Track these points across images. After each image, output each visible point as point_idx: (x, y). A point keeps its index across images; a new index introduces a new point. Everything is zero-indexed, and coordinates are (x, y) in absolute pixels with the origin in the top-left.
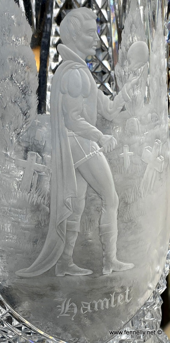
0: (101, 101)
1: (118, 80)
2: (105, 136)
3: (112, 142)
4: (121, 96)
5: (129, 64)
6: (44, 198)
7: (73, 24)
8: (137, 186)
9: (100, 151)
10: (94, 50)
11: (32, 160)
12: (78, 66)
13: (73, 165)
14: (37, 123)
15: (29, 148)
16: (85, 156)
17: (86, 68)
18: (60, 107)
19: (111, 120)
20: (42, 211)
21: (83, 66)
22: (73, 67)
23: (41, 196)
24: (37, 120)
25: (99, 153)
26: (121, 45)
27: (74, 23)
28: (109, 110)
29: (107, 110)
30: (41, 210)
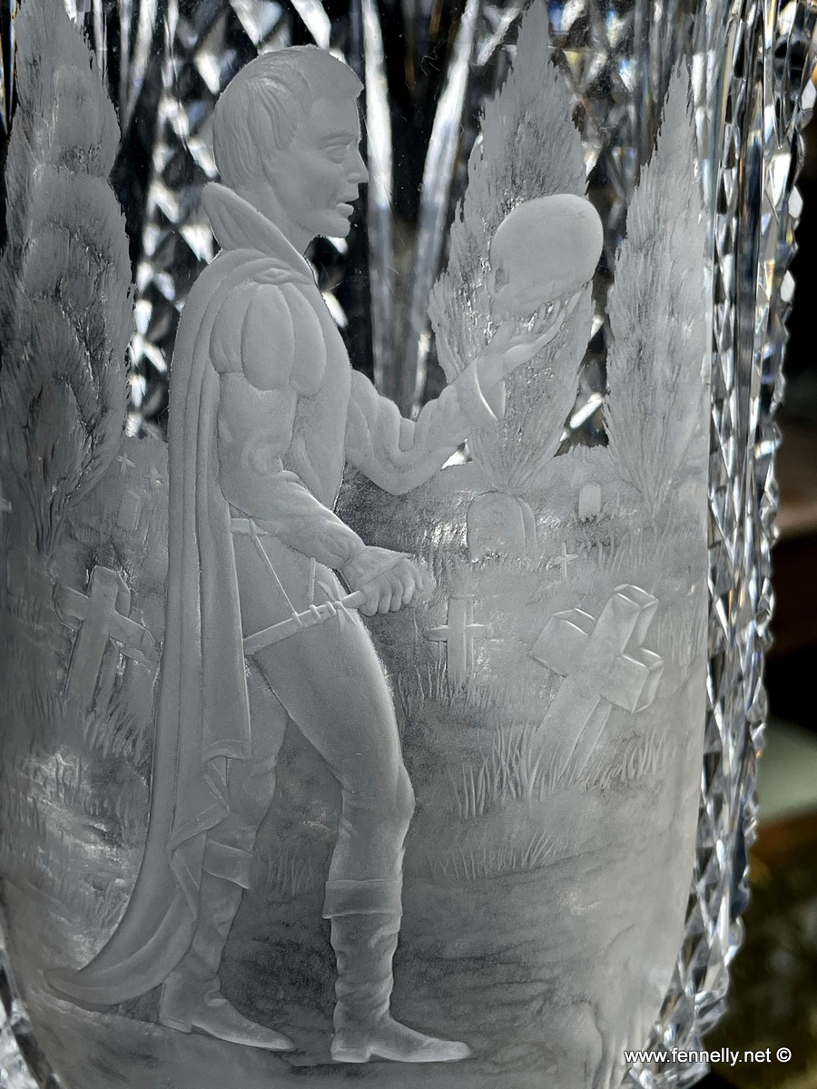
0: (363, 417)
1: (442, 342)
2: (372, 551)
3: (400, 578)
4: (455, 407)
5: (497, 282)
6: (131, 738)
7: (267, 108)
8: (503, 757)
9: (348, 605)
10: (343, 215)
11: (105, 595)
12: (279, 274)
13: (242, 640)
14: (123, 468)
15: (97, 555)
16: (292, 612)
17: (306, 283)
18: (208, 418)
19: (400, 493)
20: (126, 784)
21: (299, 274)
22: (261, 275)
23: (124, 731)
24: (125, 455)
25: (344, 611)
26: (462, 206)
27: (271, 103)
28: (396, 452)
29: (387, 453)
30: (123, 783)
